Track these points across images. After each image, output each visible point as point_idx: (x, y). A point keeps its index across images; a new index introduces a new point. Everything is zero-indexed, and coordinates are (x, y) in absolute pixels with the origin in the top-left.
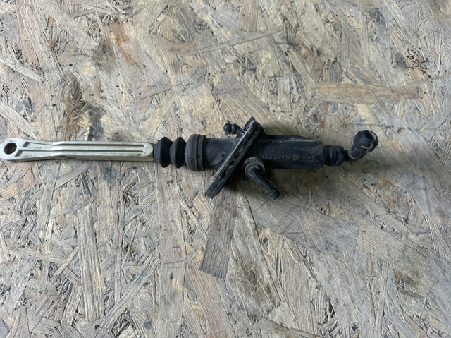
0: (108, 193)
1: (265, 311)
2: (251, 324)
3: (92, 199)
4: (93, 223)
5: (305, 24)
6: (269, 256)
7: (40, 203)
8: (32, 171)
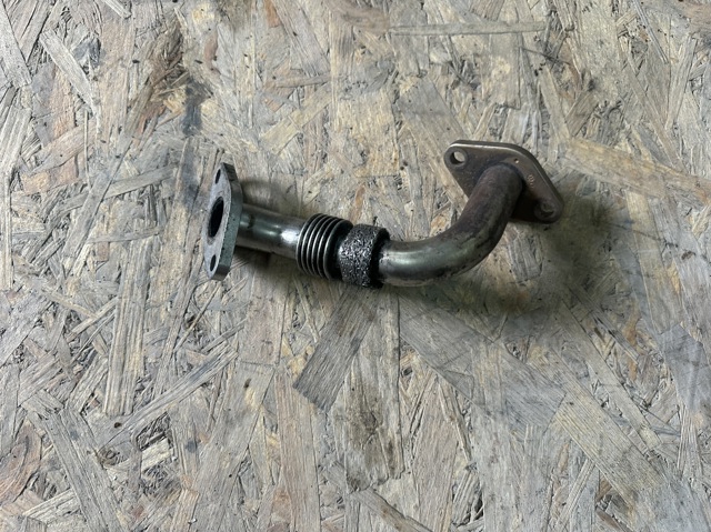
0: (183, 228)
1: (375, 478)
2: (348, 491)
3: (157, 229)
4: (148, 268)
5: (584, 28)
6: (406, 398)
7: (77, 214)
8: (76, 161)
